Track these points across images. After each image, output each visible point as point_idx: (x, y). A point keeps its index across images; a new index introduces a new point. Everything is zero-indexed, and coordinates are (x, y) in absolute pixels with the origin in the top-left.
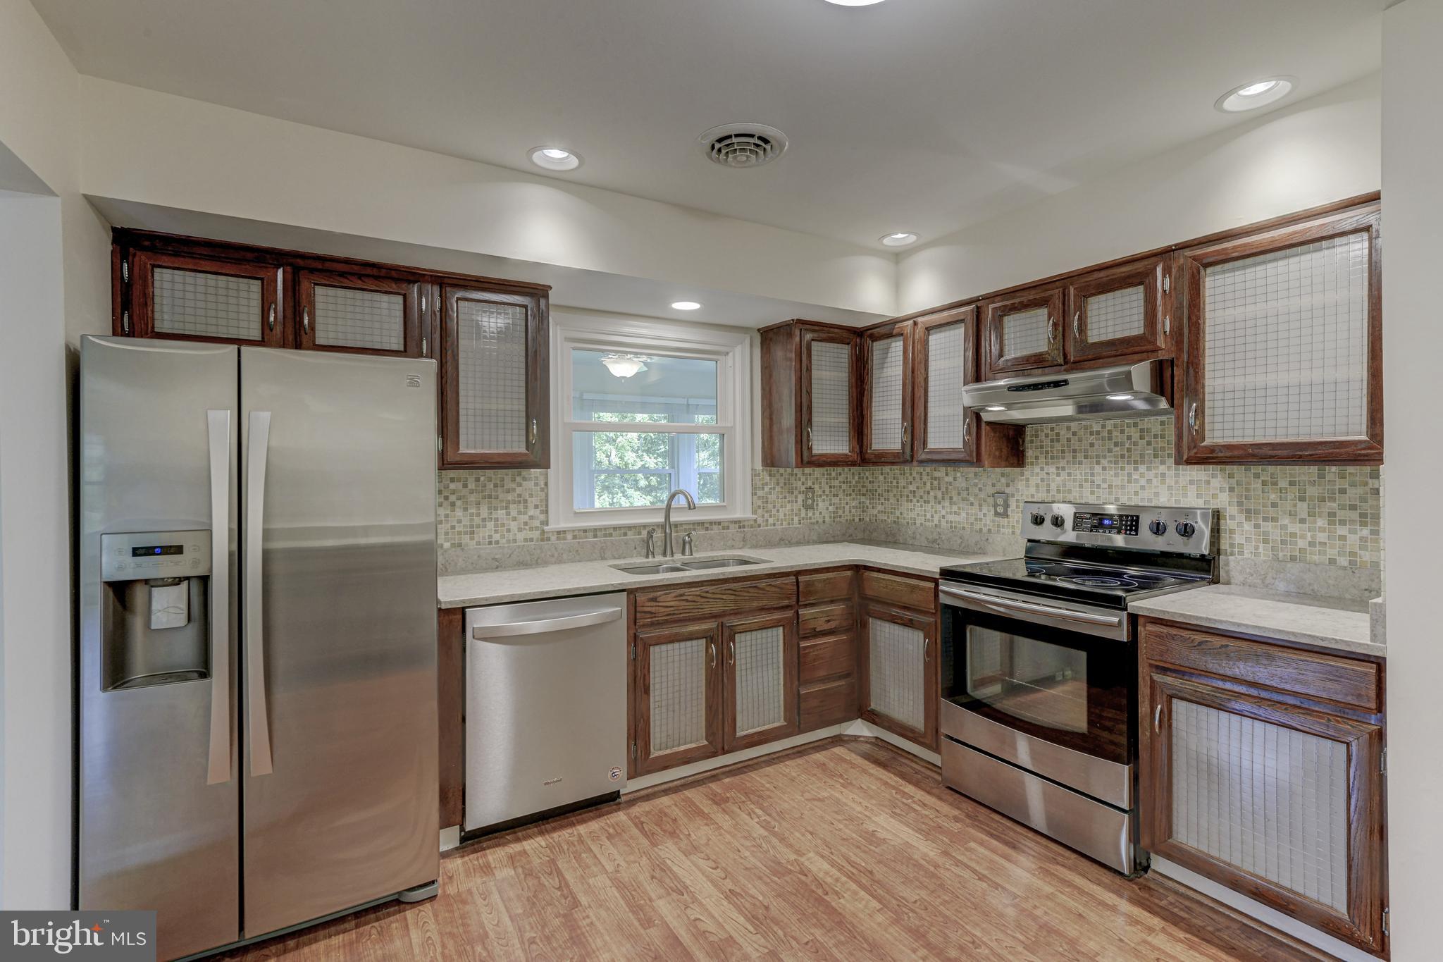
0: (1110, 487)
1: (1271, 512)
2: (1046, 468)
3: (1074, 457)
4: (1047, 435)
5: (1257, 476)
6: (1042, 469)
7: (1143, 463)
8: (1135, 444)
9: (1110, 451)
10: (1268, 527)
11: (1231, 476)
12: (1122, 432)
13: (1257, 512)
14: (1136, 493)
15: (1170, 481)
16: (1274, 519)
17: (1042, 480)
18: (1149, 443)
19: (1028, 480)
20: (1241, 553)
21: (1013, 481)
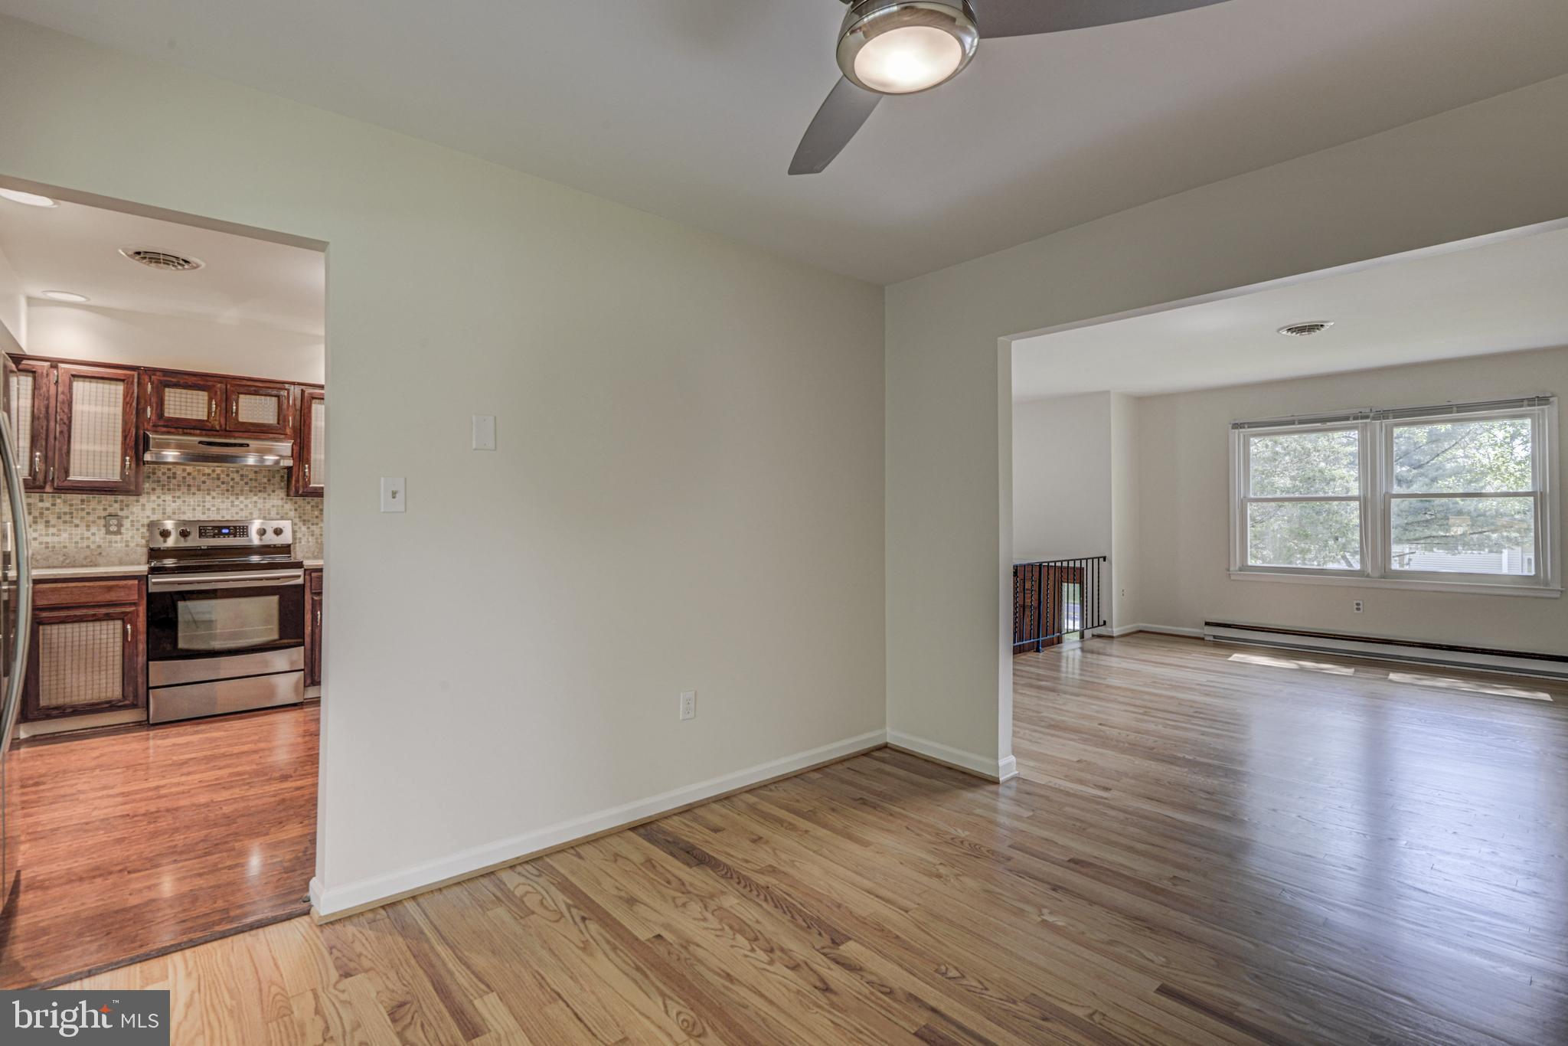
0: (218, 509)
1: (315, 521)
2: (163, 497)
3: (189, 490)
4: (164, 474)
5: (309, 503)
6: (159, 497)
7: (242, 495)
8: (238, 483)
9: (218, 487)
10: (313, 528)
11: (296, 503)
12: (228, 475)
13: (309, 521)
14: (237, 513)
15: (260, 506)
16: (317, 524)
17: (159, 505)
18: (246, 483)
19: (144, 505)
20: (300, 542)
21: (127, 506)
